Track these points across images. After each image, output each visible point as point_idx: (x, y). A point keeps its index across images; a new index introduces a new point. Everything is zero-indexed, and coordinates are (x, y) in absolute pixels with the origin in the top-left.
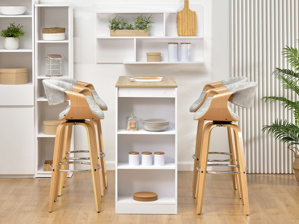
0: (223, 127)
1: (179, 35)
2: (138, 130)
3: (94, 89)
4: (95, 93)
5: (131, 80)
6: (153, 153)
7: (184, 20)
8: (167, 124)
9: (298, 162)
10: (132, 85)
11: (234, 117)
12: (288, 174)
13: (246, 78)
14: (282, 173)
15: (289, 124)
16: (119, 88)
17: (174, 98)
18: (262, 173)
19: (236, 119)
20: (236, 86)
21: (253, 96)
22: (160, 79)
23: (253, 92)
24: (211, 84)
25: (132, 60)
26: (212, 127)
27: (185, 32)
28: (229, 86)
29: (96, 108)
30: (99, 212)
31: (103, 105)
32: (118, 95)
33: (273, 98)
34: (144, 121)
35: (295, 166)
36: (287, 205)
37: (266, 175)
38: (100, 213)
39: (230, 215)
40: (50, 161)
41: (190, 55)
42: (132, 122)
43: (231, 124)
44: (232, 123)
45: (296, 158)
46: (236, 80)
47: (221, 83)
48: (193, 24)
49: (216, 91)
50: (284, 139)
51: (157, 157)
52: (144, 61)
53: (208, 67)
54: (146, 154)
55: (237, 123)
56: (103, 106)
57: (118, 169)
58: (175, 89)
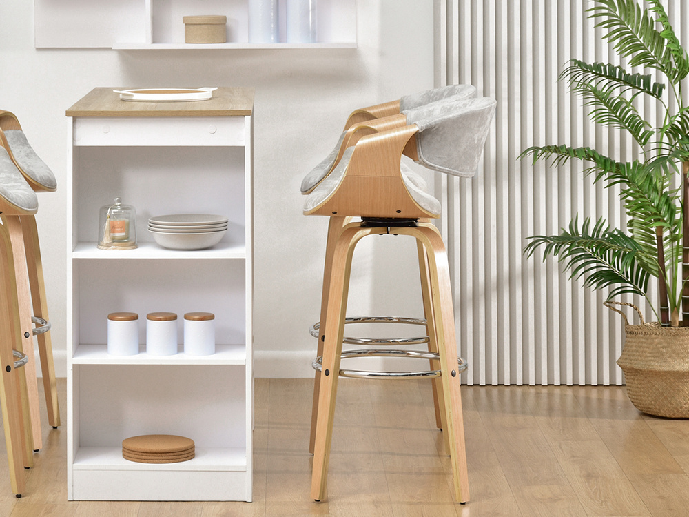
0: (391, 236)
2: (135, 245)
3: (19, 128)
4: (22, 140)
5: (121, 96)
6: (180, 317)
8: (223, 226)
9: (634, 348)
10: (117, 110)
11: (422, 204)
12: (610, 387)
13: (472, 89)
14: (594, 382)
15: (610, 231)
16: (77, 116)
17: (241, 149)
18: (532, 382)
19: (429, 209)
20: (433, 111)
21: (480, 140)
22: (207, 92)
23: (479, 127)
24: (369, 108)
25: (140, 38)
26: (358, 237)
28: (415, 112)
29: (16, 181)
30: (19, 496)
31: (39, 174)
32: (74, 140)
33: (557, 149)
34: (154, 219)
35: (626, 359)
36: (589, 476)
37: (544, 391)
38: (22, 498)
39: (410, 504)
41: (313, 22)
42: (118, 222)
43: (414, 226)
44: (420, 225)
45: (629, 335)
46: (442, 95)
47: (398, 105)
49: (375, 127)
50: (596, 275)
51: (193, 329)
52: (177, 40)
53: (371, 60)
54: (160, 320)
55: (430, 224)
56: (41, 178)
57: (74, 366)
58: (243, 121)
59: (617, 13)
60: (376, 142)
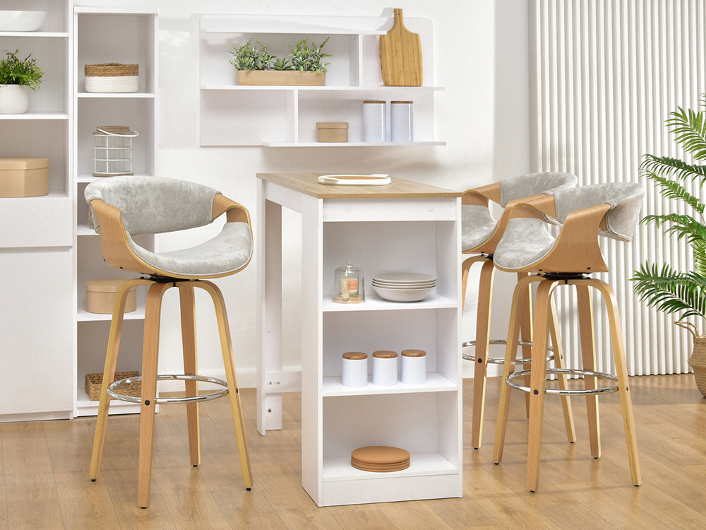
1: (386, 84)
2: (364, 300)
6: (400, 354)
7: (396, 51)
8: (432, 284)
15: (673, 272)
16: (326, 198)
22: (386, 178)
27: (399, 78)
34: (376, 277)
40: (97, 374)
45: (696, 345)
47: (499, 186)
48: (416, 60)
50: (665, 305)
51: (411, 363)
54: (387, 357)
57: (324, 398)
58: (456, 200)
59: (688, 123)
60: (581, 217)
